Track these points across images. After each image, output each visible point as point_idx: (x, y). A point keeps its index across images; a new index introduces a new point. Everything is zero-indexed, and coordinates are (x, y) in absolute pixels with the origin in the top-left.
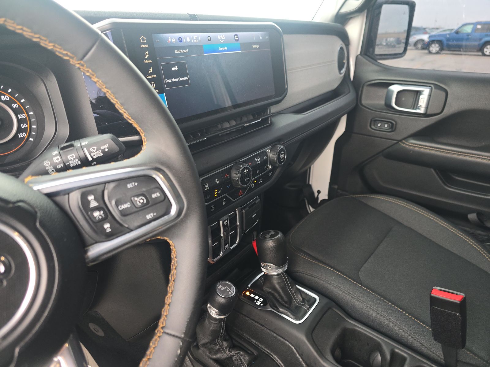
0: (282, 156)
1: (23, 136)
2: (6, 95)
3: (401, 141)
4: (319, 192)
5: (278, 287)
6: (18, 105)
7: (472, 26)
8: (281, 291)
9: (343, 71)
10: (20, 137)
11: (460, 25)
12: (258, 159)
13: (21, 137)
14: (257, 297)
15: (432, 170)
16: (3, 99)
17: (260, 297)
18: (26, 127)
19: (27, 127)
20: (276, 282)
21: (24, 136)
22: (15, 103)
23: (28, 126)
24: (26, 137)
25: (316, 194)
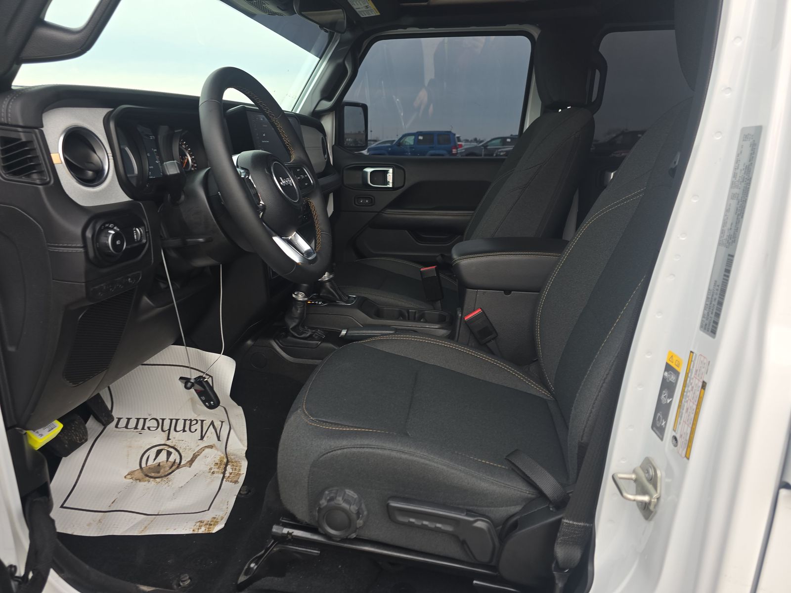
3: (379, 212)
5: (331, 290)
7: (413, 137)
8: (334, 292)
9: (326, 156)
11: (400, 136)
15: (406, 231)
20: (329, 287)
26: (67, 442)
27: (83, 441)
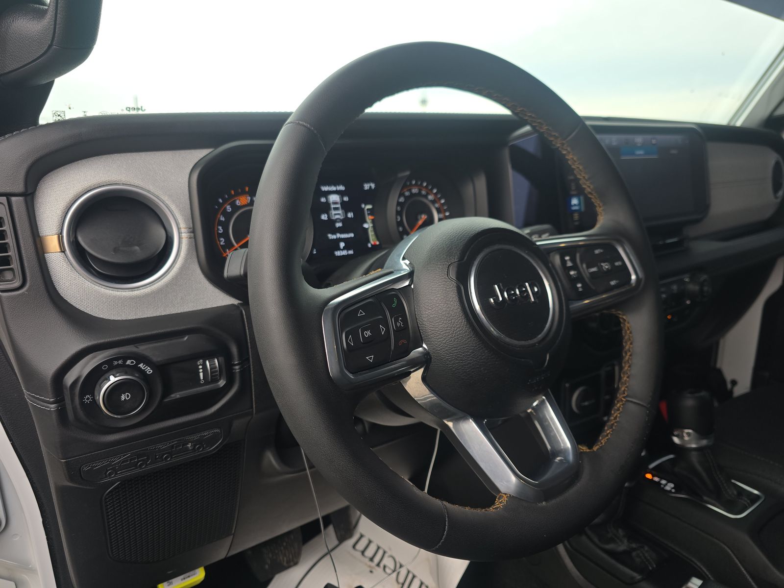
0: (706, 289)
2: (431, 195)
4: (734, 383)
5: (699, 468)
6: (439, 205)
8: (704, 474)
9: (780, 194)
12: (675, 287)
14: (663, 482)
17: (669, 481)
20: (694, 458)
22: (437, 203)
25: (729, 386)
26: (269, 562)
27: (292, 563)
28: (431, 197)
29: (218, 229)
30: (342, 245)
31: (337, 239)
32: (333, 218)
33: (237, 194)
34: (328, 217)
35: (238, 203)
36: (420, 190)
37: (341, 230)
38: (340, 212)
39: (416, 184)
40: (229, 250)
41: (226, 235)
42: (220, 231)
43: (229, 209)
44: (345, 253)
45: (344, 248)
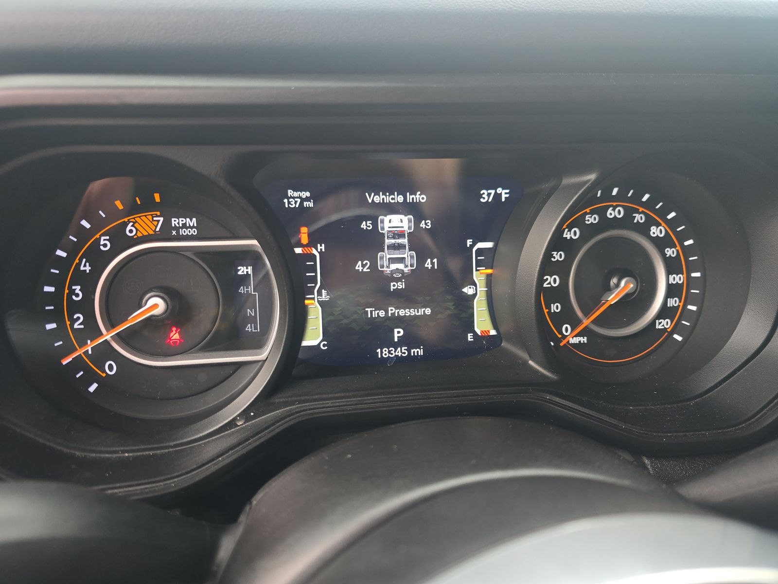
1: (663, 326)
2: (660, 225)
6: (678, 251)
10: (657, 328)
13: (660, 327)
16: (654, 233)
18: (675, 305)
19: (679, 306)
21: (667, 327)
22: (673, 246)
23: (680, 304)
24: (669, 330)
28: (655, 231)
29: (72, 292)
30: (398, 333)
31: (386, 318)
32: (387, 271)
33: (133, 210)
34: (374, 266)
35: (130, 230)
36: (629, 212)
37: (404, 298)
38: (407, 254)
39: (621, 197)
40: (91, 342)
41: (86, 307)
42: (77, 295)
43: (105, 244)
44: (401, 352)
45: (402, 342)
